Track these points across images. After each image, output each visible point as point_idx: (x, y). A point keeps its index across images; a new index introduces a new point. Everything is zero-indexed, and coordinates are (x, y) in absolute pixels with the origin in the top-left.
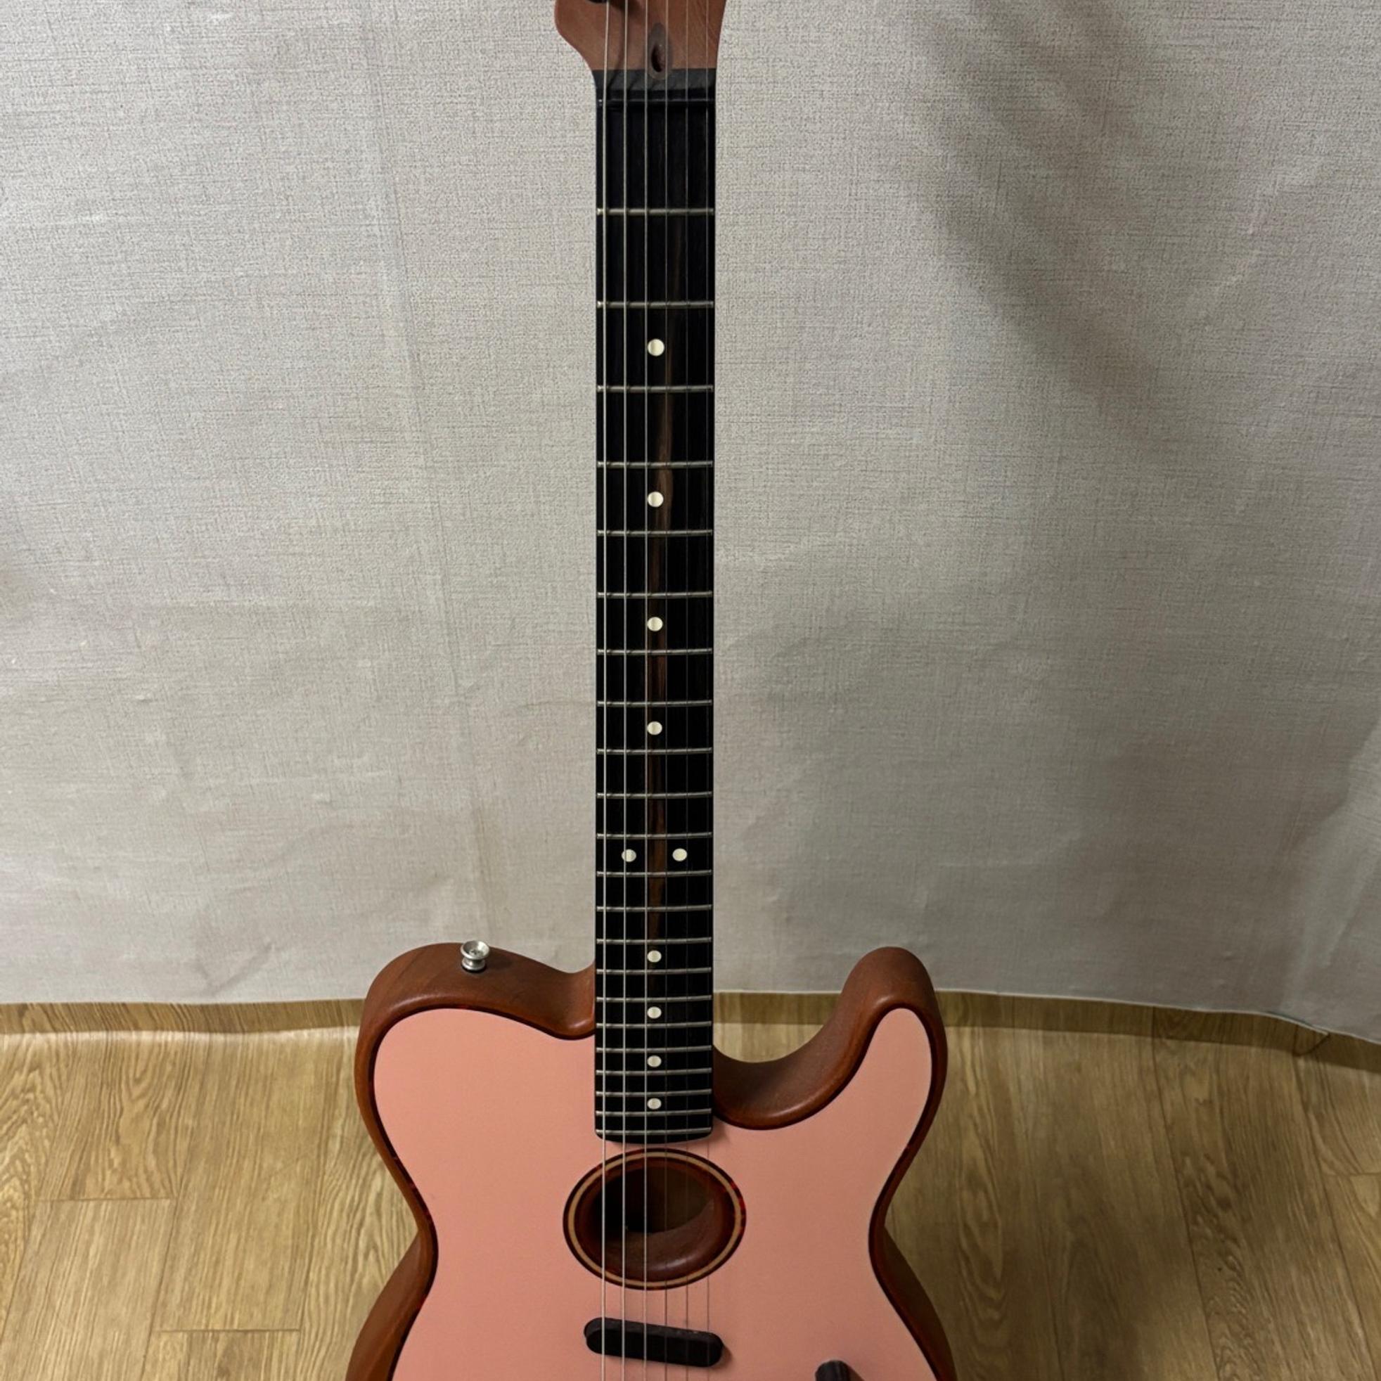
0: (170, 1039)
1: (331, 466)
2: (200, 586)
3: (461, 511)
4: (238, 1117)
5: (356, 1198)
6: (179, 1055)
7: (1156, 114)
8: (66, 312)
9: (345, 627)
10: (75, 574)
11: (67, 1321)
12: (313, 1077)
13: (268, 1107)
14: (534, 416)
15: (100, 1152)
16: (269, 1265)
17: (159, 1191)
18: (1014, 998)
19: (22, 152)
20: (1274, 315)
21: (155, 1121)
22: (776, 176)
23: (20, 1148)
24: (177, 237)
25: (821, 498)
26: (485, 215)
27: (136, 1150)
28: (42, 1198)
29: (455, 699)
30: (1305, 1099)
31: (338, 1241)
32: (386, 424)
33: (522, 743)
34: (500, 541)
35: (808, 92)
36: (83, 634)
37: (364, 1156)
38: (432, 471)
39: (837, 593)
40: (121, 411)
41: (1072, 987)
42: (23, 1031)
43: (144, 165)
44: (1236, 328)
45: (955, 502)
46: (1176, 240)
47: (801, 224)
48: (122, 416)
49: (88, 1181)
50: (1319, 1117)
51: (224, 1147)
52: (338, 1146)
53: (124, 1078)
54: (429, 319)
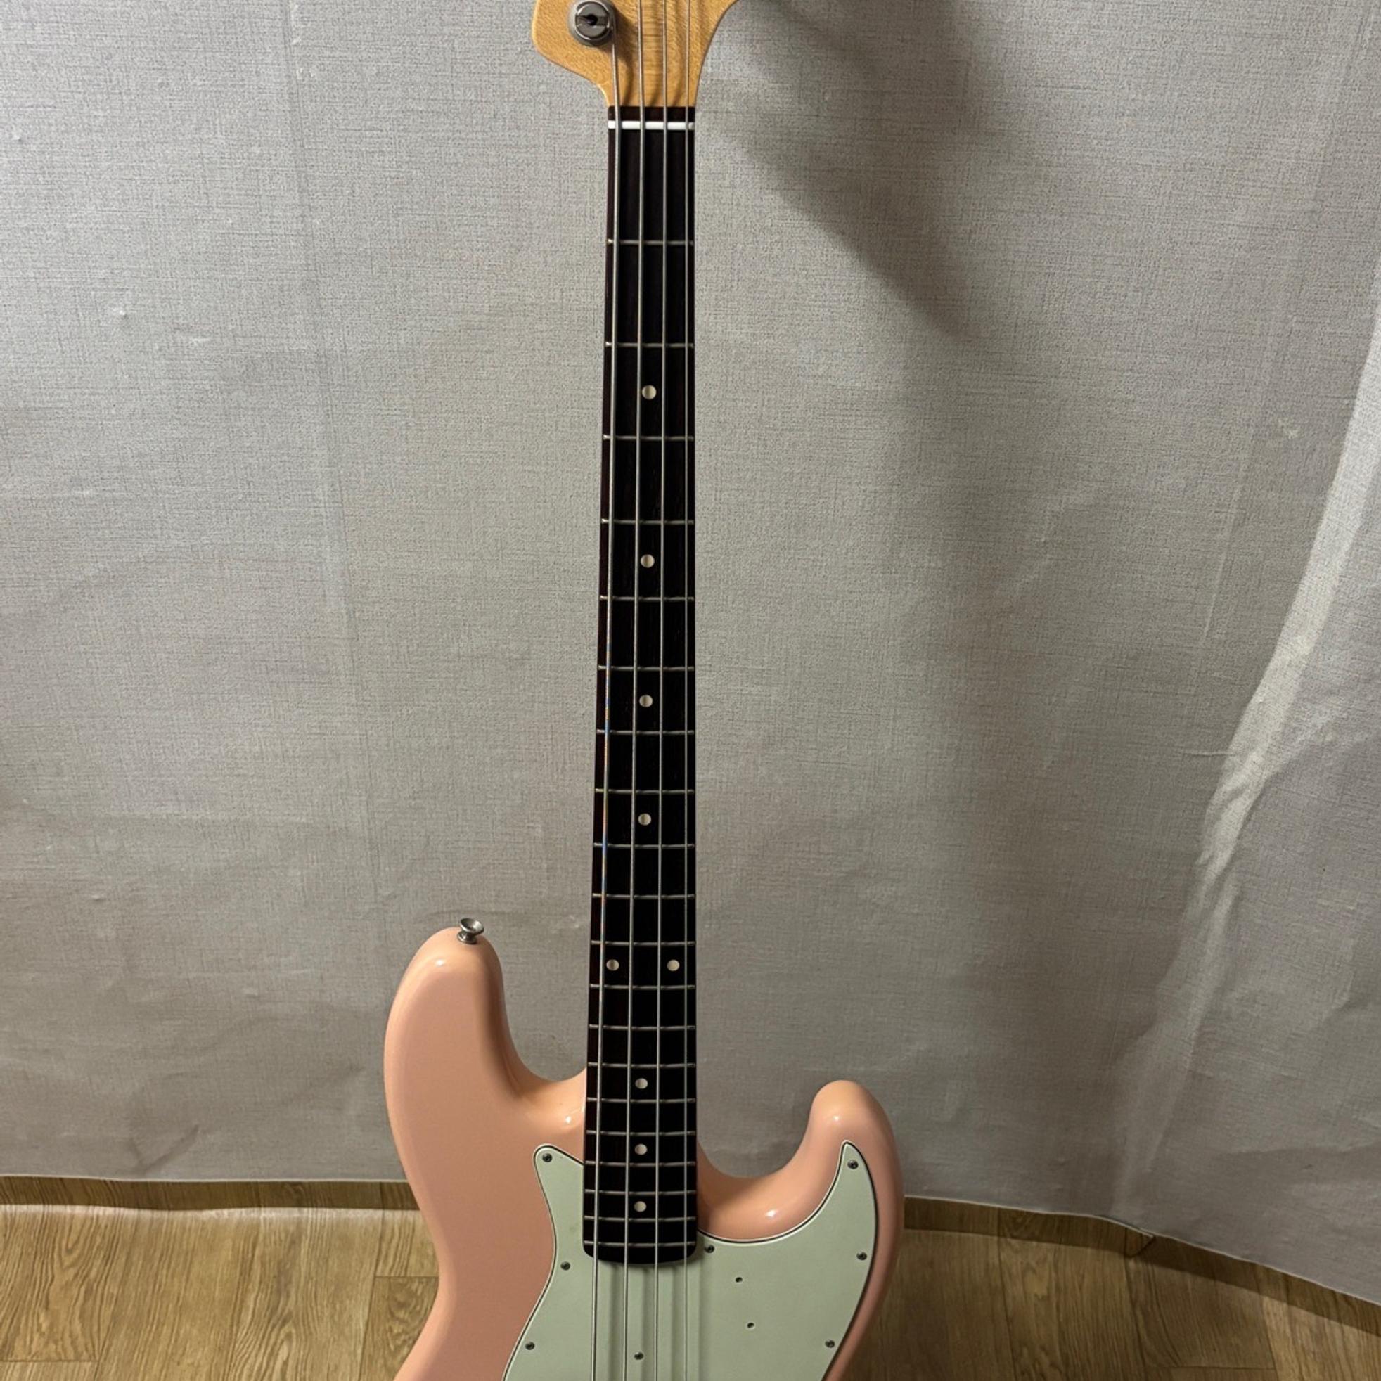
0: (101, 1213)
1: (275, 702)
2: (155, 801)
3: (386, 743)
4: (160, 1286)
5: (264, 1364)
6: (109, 1228)
8: (56, 568)
9: (280, 840)
10: (46, 787)
12: (230, 1253)
13: (187, 1280)
15: (30, 1317)
17: (82, 1353)
21: (83, 1289)
24: (154, 511)
26: (414, 504)
27: (63, 1316)
29: (373, 907)
30: (1134, 1297)
34: (419, 769)
37: (274, 1326)
38: (362, 707)
40: (96, 651)
43: (129, 452)
48: (97, 656)
49: (16, 1344)
50: (1146, 1314)
51: (146, 1315)
52: (250, 1317)
53: (57, 1245)
54: (364, 583)
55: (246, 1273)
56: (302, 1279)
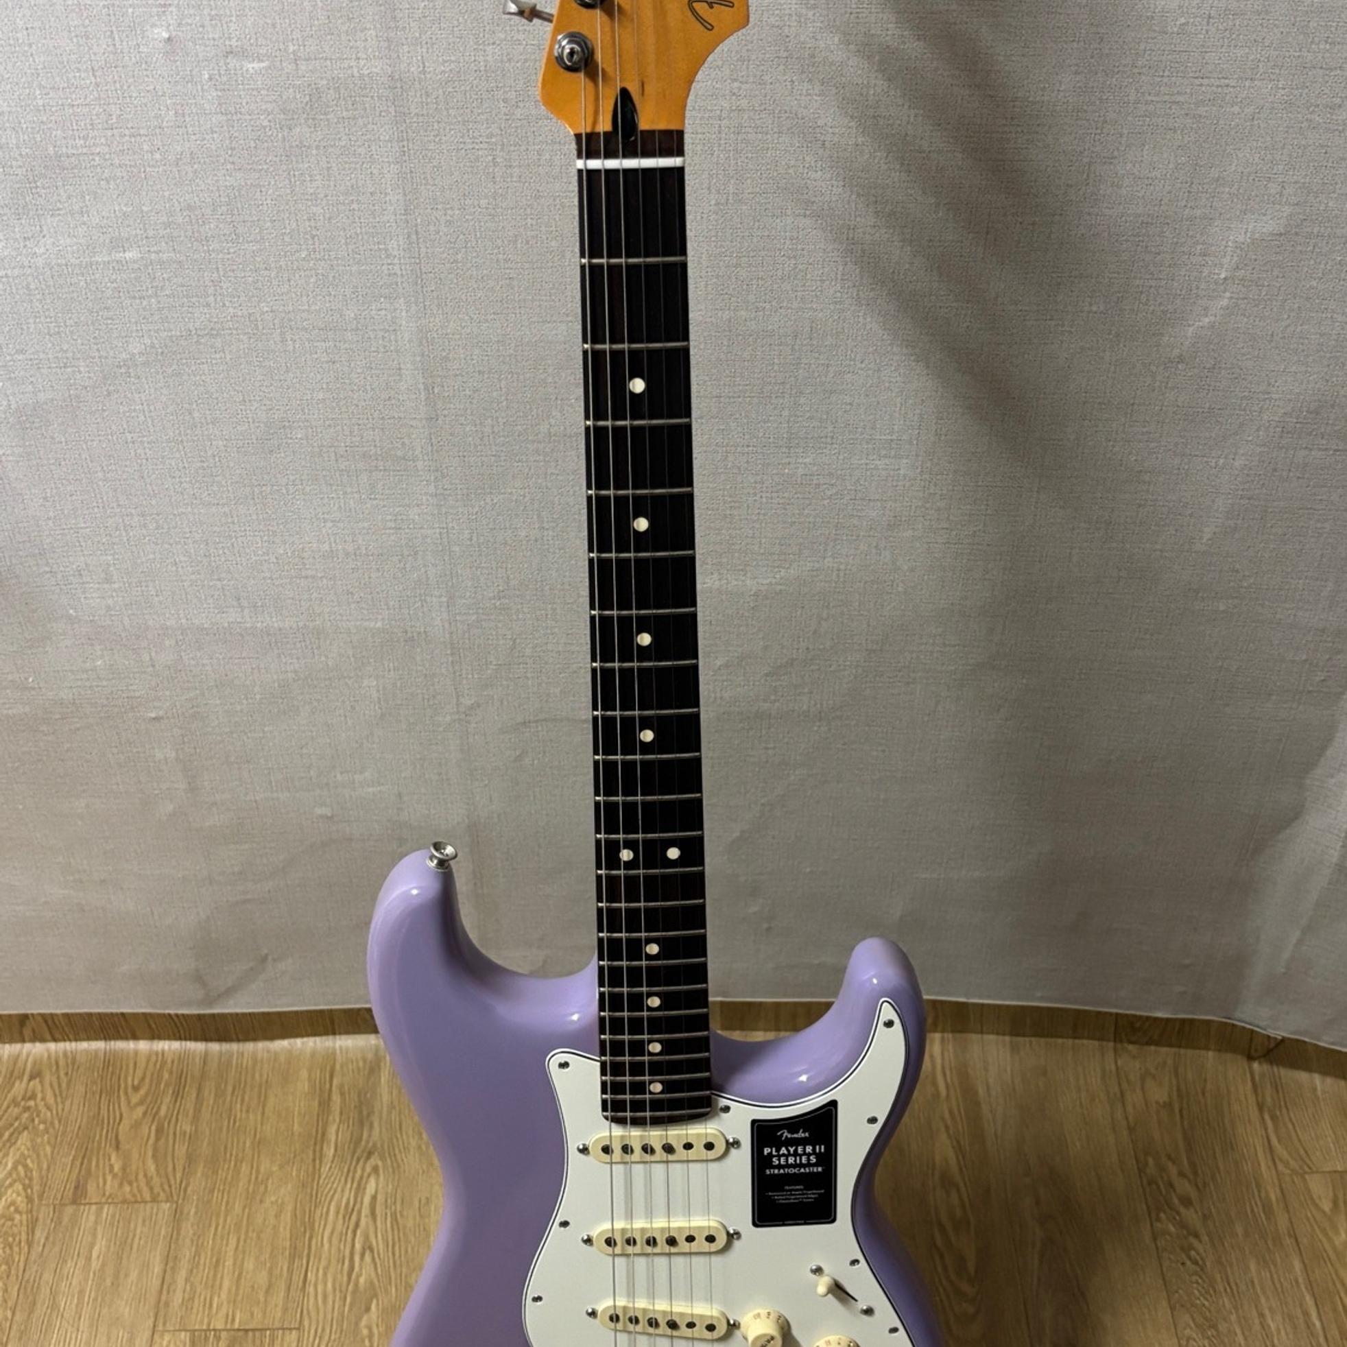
0: (166, 1047)
1: (345, 493)
2: (215, 608)
3: (469, 537)
4: (235, 1122)
5: (352, 1201)
6: (176, 1062)
7: (1137, 165)
8: (97, 344)
9: (353, 647)
10: (94, 595)
11: (71, 1322)
12: (307, 1084)
13: (263, 1113)
14: (541, 446)
15: (101, 1157)
16: (268, 1265)
17: (159, 1194)
18: (982, 1005)
19: (62, 191)
20: (1244, 355)
21: (153, 1128)
22: (778, 220)
23: (22, 1154)
24: (206, 274)
25: (811, 525)
26: (501, 256)
27: (135, 1155)
28: (44, 1202)
29: (457, 717)
30: (1260, 1099)
31: (335, 1240)
32: (399, 453)
33: (519, 759)
34: (504, 565)
35: (811, 142)
36: (99, 653)
37: (358, 1160)
38: (442, 497)
39: (825, 615)
40: (146, 439)
41: (1039, 994)
42: (23, 1041)
43: (177, 205)
44: (1208, 366)
45: (938, 529)
46: (1153, 283)
47: (800, 267)
48: (146, 445)
49: (89, 1186)
50: (1273, 1118)
51: (222, 1152)
52: (332, 1150)
53: (123, 1086)
54: (444, 354)
55: (325, 1104)
56: (385, 1109)
